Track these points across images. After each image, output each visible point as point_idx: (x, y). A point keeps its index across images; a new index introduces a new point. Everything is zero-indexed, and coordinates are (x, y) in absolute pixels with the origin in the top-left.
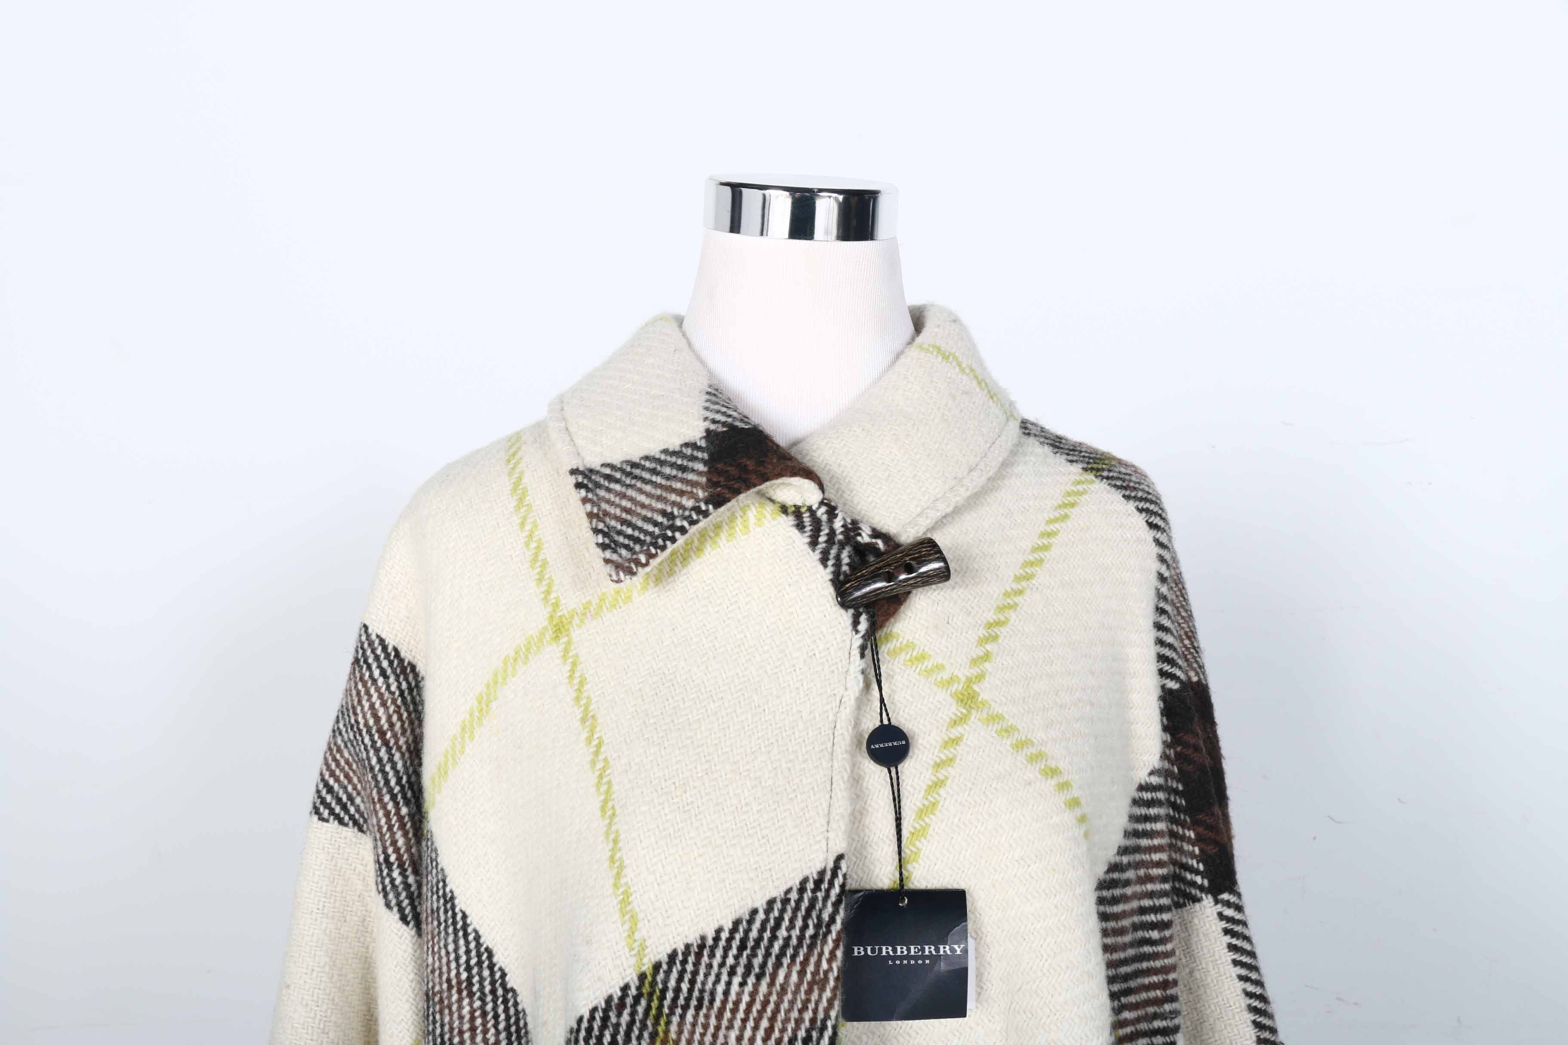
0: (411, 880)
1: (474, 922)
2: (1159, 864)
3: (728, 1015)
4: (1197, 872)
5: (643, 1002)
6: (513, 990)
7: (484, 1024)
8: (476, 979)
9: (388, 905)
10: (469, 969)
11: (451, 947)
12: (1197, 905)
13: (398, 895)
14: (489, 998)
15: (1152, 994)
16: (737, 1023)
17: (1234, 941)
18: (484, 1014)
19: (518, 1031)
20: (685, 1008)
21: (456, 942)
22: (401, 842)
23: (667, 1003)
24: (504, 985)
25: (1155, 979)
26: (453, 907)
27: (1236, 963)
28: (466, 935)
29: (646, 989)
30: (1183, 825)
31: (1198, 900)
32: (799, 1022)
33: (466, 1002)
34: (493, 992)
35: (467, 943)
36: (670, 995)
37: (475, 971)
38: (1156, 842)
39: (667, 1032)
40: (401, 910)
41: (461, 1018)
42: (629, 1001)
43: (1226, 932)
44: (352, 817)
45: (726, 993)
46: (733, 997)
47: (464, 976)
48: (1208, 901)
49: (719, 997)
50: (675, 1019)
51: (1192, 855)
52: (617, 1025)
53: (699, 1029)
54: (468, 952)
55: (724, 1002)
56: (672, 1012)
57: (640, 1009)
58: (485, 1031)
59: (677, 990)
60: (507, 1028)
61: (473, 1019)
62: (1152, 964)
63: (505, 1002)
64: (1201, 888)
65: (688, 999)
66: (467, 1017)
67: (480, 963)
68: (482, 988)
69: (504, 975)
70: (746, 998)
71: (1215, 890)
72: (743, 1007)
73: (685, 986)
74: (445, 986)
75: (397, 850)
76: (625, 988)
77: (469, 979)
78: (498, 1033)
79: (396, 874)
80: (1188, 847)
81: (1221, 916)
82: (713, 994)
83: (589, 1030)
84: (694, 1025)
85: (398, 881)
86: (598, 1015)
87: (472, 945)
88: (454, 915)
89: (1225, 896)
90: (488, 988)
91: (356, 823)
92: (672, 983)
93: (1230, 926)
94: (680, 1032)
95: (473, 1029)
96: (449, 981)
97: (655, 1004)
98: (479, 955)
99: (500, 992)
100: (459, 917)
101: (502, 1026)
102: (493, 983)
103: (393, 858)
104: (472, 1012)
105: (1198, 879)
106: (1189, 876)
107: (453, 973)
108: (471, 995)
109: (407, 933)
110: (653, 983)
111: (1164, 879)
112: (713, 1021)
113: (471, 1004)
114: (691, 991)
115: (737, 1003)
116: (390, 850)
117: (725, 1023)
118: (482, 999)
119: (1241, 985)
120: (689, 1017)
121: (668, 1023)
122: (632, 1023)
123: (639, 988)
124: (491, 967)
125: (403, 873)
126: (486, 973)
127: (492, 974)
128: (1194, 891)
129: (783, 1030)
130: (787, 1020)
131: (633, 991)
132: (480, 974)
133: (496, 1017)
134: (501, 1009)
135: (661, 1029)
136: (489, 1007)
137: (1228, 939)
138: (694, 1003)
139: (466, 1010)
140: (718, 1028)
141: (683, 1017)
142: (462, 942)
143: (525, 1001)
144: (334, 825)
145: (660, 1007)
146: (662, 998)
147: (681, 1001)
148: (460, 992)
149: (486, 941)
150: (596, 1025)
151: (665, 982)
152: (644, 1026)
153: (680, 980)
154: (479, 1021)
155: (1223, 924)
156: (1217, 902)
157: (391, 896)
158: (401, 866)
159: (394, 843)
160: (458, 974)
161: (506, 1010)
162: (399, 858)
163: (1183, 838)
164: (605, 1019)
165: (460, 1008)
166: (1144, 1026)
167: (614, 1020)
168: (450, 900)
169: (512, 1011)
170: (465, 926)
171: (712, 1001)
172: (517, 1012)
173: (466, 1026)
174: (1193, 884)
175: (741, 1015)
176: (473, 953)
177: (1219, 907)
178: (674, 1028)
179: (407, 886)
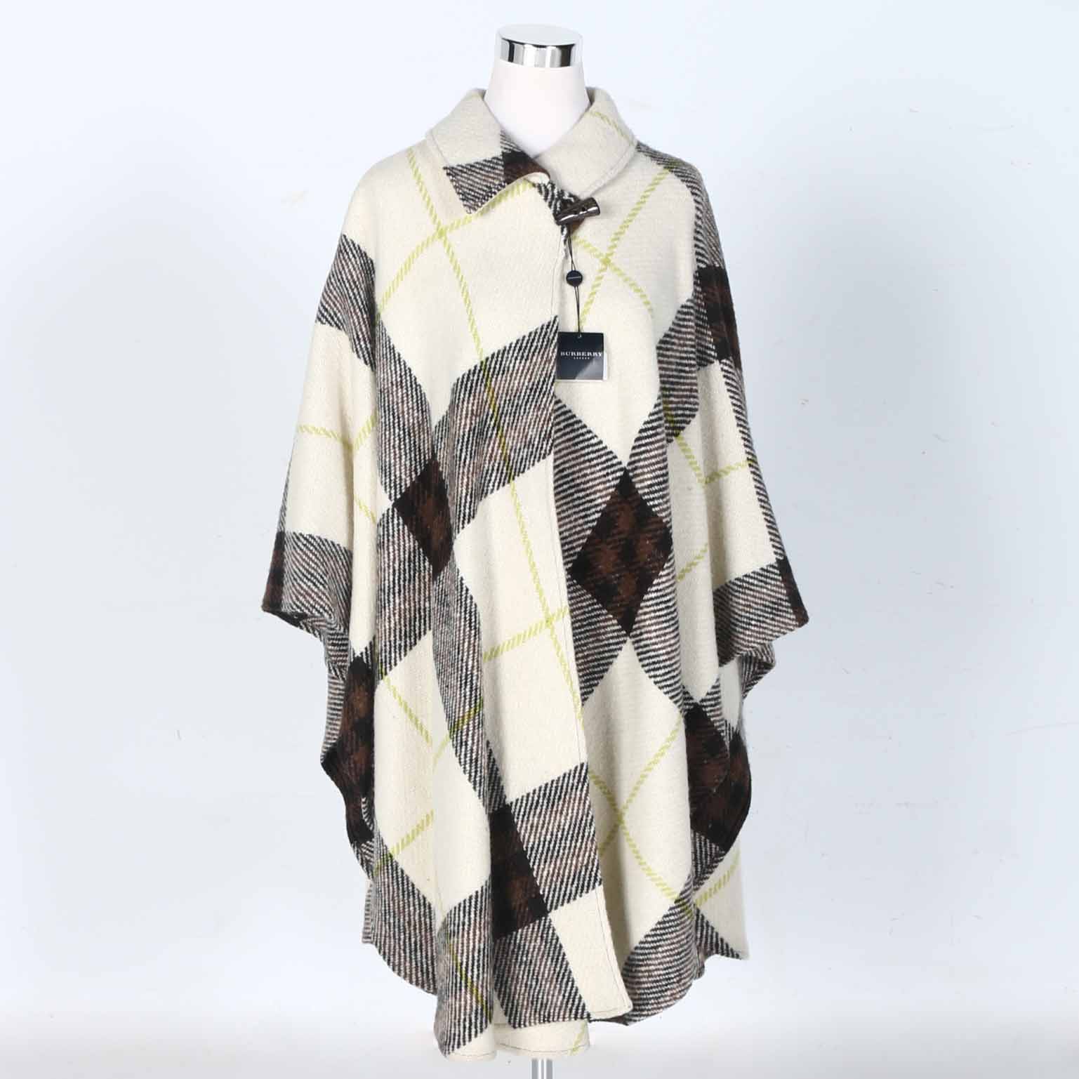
0: (369, 346)
1: (403, 357)
2: (690, 340)
3: (514, 375)
4: (712, 350)
5: (482, 372)
6: (420, 385)
7: (407, 400)
8: (404, 381)
9: (359, 357)
10: (401, 376)
11: (393, 368)
12: (712, 365)
13: (363, 353)
14: (409, 389)
15: (685, 393)
16: (518, 378)
17: (728, 381)
18: (407, 395)
19: (421, 402)
20: (498, 375)
21: (395, 366)
22: (364, 329)
23: (490, 373)
24: (416, 383)
25: (686, 387)
26: (394, 351)
27: (729, 390)
28: (400, 362)
29: (483, 367)
30: (706, 328)
31: (712, 362)
32: (541, 375)
33: (400, 390)
34: (411, 386)
35: (400, 366)
36: (492, 370)
37: (404, 377)
38: (689, 330)
39: (490, 384)
40: (365, 359)
41: (397, 397)
42: (477, 371)
43: (725, 376)
44: (335, 323)
45: (514, 367)
46: (516, 368)
47: (399, 379)
48: (717, 363)
49: (511, 369)
50: (494, 380)
51: (710, 343)
52: (473, 380)
53: (503, 382)
54: (401, 370)
55: (513, 370)
56: (492, 376)
57: (481, 375)
58: (408, 403)
59: (495, 368)
60: (417, 401)
61: (402, 398)
62: (685, 381)
63: (416, 390)
64: (714, 357)
65: (499, 372)
66: (400, 397)
67: (406, 374)
68: (406, 385)
69: (415, 379)
70: (521, 368)
71: (720, 358)
72: (520, 371)
73: (498, 366)
74: (390, 385)
75: (362, 333)
76: (476, 367)
77: (401, 381)
78: (413, 404)
79: (362, 343)
80: (708, 339)
81: (722, 370)
82: (509, 368)
83: (462, 382)
84: (501, 381)
85: (363, 346)
86: (466, 377)
87: (403, 367)
88: (394, 355)
89: (724, 361)
90: (409, 385)
91: (337, 325)
92: (493, 366)
93: (726, 374)
94: (496, 384)
95: (403, 402)
96: (392, 383)
97: (486, 373)
98: (405, 371)
99: (414, 386)
100: (397, 355)
101: (415, 400)
102: (411, 382)
103: (361, 336)
104: (402, 395)
105: (713, 353)
106: (709, 352)
107: (394, 379)
108: (402, 387)
109: (368, 368)
110: (486, 365)
111: (692, 346)
112: (509, 378)
113: (402, 391)
114: (500, 368)
115: (518, 370)
116: (359, 333)
117: (513, 378)
118: (407, 389)
119: (730, 400)
120: (499, 379)
121: (491, 381)
122: (478, 380)
123: (481, 367)
124: (410, 375)
125: (365, 343)
126: (408, 378)
127: (411, 378)
128: (711, 359)
129: (535, 378)
130: (537, 374)
131: (478, 368)
132: (406, 378)
133: (412, 396)
134: (414, 394)
135: (488, 383)
136: (410, 392)
137: (725, 380)
138: (501, 372)
139: (400, 394)
140: (510, 381)
141: (497, 378)
142: (398, 366)
143: (424, 389)
144: (327, 325)
145: (488, 375)
146: (489, 371)
147: (496, 372)
148: (397, 386)
149: (408, 365)
150: (465, 380)
151: (490, 365)
152: (482, 382)
153: (496, 363)
154: (405, 399)
155: (724, 373)
156: (720, 363)
157: (360, 353)
158: (364, 340)
159: (361, 329)
160: (396, 380)
161: (417, 394)
162: (363, 336)
163: (706, 335)
164: (468, 377)
165: (397, 393)
166: (680, 405)
167: (471, 378)
168: (392, 349)
169: (419, 394)
170: (399, 359)
171: (508, 371)
172: (421, 395)
173: (400, 401)
174: (710, 355)
175: (519, 374)
176: (403, 370)
177: (722, 365)
178: (493, 383)
179: (367, 349)
